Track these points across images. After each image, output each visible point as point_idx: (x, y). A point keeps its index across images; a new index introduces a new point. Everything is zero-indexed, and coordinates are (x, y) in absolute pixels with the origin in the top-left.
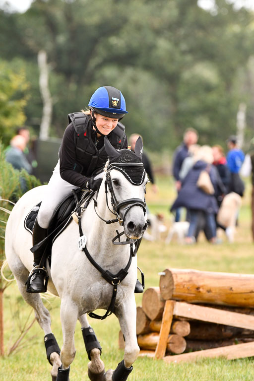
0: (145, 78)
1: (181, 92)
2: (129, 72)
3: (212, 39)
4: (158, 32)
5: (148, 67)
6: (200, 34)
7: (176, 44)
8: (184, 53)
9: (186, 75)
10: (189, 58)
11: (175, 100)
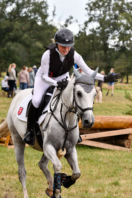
0: (20, 46)
1: (31, 50)
2: (15, 43)
3: (41, 34)
4: (24, 32)
5: (21, 42)
6: (37, 32)
7: (30, 35)
8: (32, 38)
9: (33, 45)
10: (34, 40)
11: (29, 53)
